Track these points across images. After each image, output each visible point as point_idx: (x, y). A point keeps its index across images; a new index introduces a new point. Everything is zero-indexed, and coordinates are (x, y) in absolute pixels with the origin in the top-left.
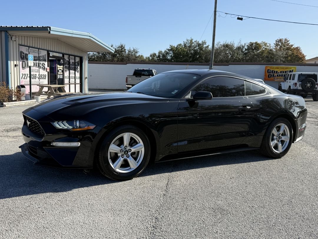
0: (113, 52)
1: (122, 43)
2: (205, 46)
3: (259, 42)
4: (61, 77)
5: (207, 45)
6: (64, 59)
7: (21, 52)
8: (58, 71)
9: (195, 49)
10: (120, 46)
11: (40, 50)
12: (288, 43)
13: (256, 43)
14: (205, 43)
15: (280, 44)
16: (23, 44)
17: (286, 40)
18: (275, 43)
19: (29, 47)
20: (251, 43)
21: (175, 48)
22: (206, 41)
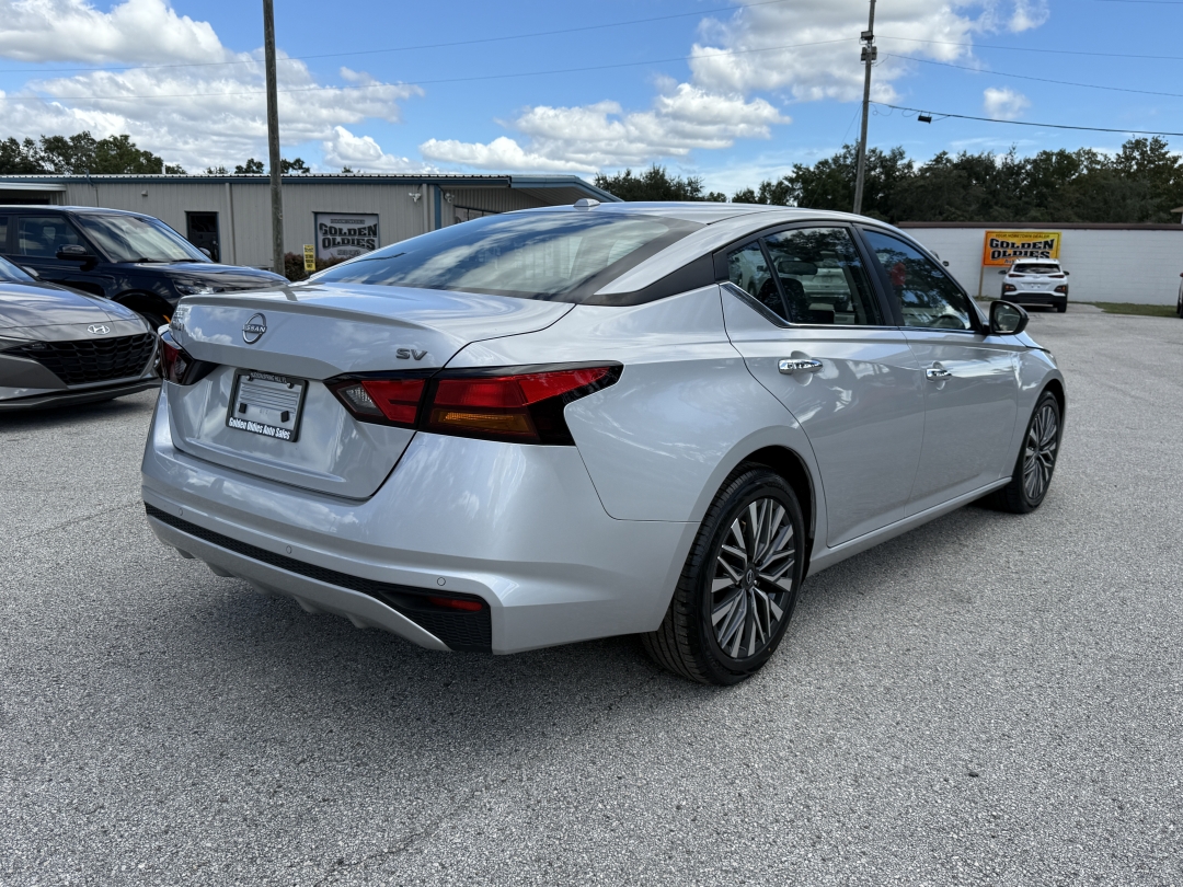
1: (657, 166)
2: (900, 164)
3: (1071, 150)
5: (905, 161)
10: (650, 174)
12: (1164, 150)
13: (1061, 154)
15: (1136, 154)
17: (1156, 141)
18: (1121, 153)
20: (1045, 153)
21: (811, 173)
22: (903, 148)
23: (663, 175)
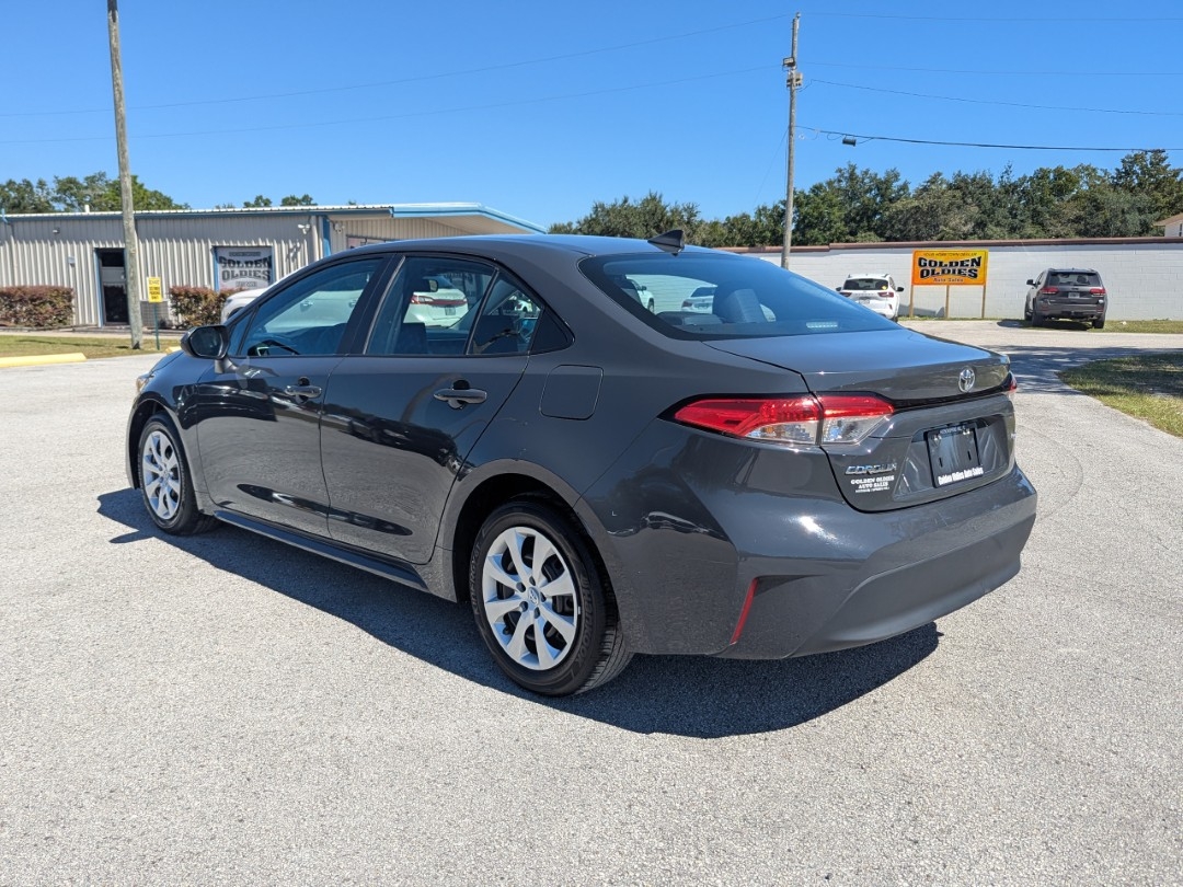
2: (896, 185)
3: (1065, 169)
5: (900, 183)
9: (868, 195)
10: (647, 200)
12: (1164, 165)
13: (1058, 171)
14: (896, 177)
15: (1136, 168)
17: (1155, 154)
18: (1120, 166)
20: (1041, 170)
21: (806, 197)
22: (898, 170)
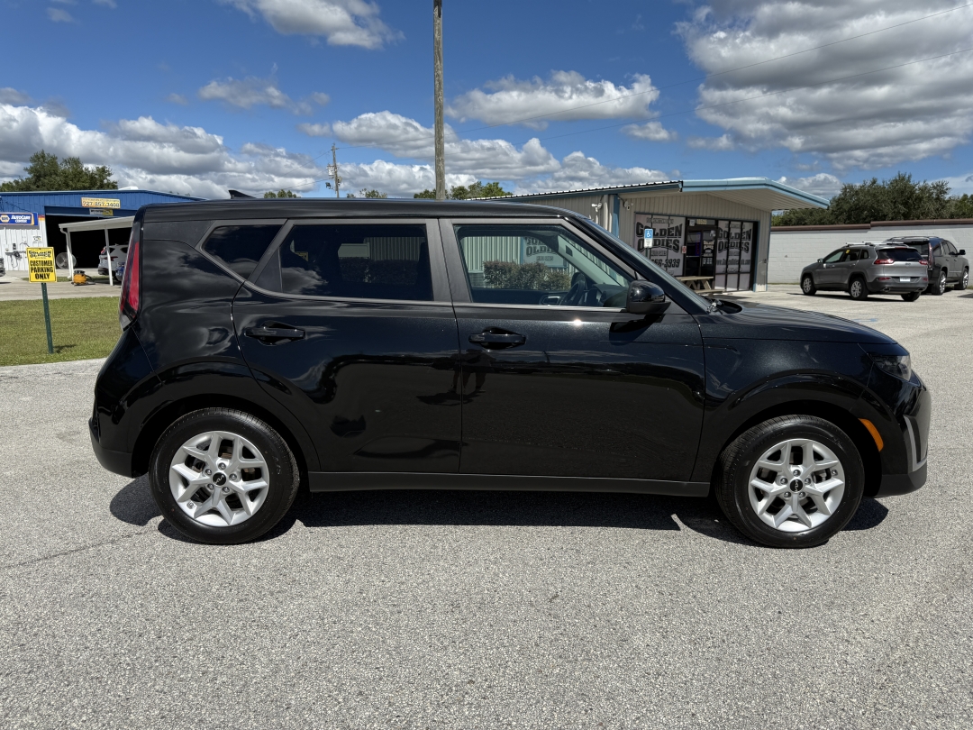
0: (826, 207)
1: (902, 173)
4: (710, 262)
6: (716, 228)
7: (639, 224)
8: (704, 252)
11: (671, 218)
16: (642, 210)
19: (652, 214)
23: (909, 181)
